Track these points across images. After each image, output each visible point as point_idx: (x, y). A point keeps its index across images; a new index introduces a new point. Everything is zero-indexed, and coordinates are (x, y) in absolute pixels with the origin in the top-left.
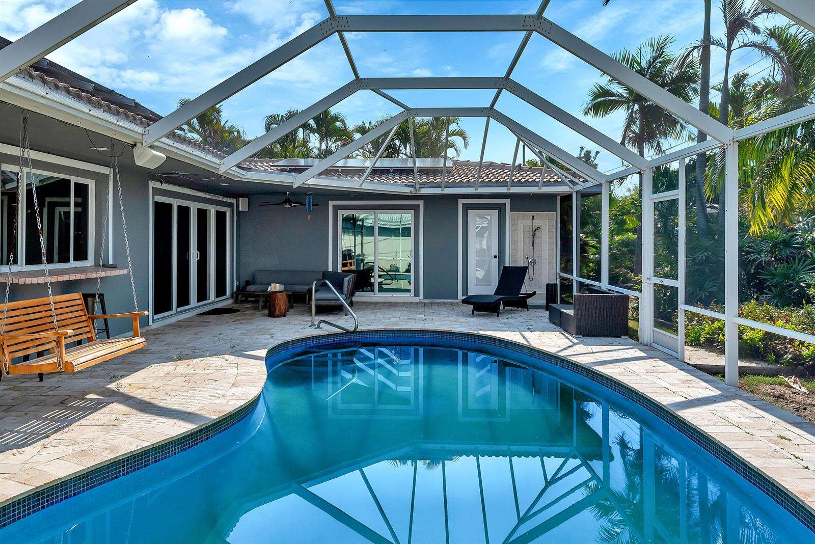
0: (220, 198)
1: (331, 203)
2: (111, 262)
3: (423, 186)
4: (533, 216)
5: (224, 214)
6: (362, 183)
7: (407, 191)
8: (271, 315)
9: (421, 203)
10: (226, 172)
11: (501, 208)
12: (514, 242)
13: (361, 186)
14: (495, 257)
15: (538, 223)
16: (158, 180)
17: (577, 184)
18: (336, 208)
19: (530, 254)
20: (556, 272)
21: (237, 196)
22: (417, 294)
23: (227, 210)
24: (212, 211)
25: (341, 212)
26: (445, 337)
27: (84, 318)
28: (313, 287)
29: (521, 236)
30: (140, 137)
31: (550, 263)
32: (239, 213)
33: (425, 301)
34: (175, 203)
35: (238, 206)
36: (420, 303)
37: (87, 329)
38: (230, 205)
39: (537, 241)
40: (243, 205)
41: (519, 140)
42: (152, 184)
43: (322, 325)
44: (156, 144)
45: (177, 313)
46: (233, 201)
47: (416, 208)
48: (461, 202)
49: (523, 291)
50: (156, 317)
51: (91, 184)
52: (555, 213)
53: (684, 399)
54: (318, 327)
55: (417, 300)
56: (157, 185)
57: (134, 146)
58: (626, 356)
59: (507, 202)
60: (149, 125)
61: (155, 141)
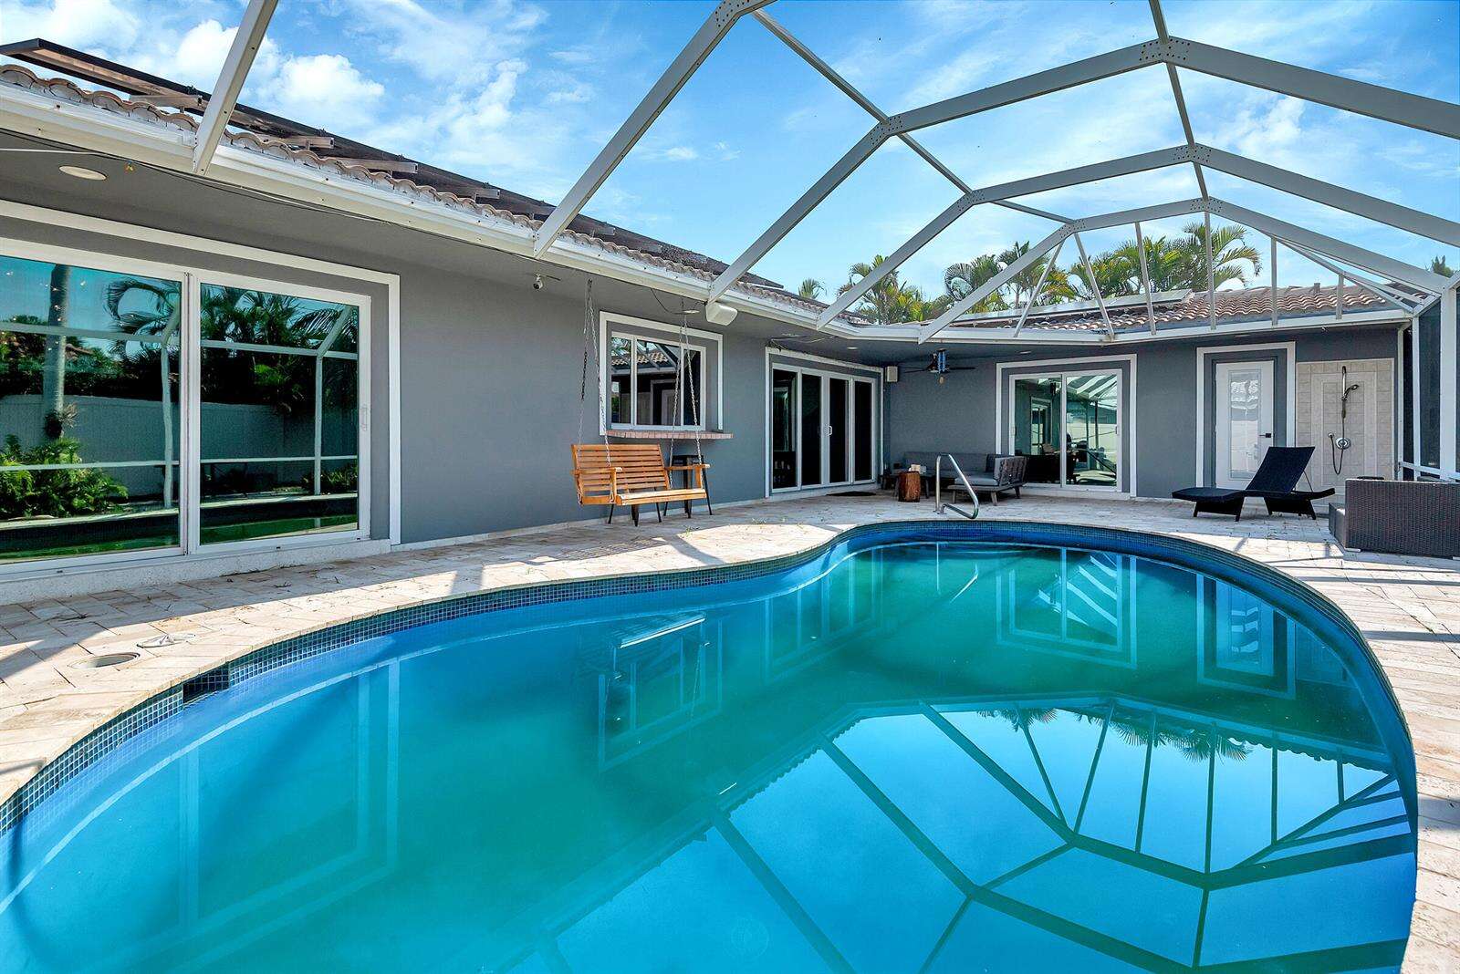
0: (861, 367)
1: (1000, 366)
2: (721, 428)
3: (1123, 331)
4: (1344, 368)
5: (869, 386)
6: (1018, 333)
7: (1094, 339)
8: (902, 498)
9: (1133, 358)
10: (823, 327)
11: (1278, 359)
12: (1304, 411)
13: (1016, 336)
14: (1268, 436)
15: (1353, 378)
16: (775, 346)
17: (1416, 304)
18: (1006, 372)
19: (1336, 430)
20: (1396, 461)
21: (884, 365)
22: (1126, 489)
23: (873, 381)
24: (851, 381)
25: (1013, 378)
26: (1119, 538)
27: (660, 468)
28: (938, 464)
29: (1318, 401)
30: (706, 293)
31: (1380, 445)
32: (887, 385)
33: (1138, 499)
34: (800, 371)
35: (885, 377)
36: (1133, 503)
37: (661, 479)
38: (876, 375)
39: (1351, 409)
40: (892, 374)
41: (1274, 240)
42: (768, 351)
43: (946, 510)
44: (722, 297)
45: (801, 490)
46: (881, 370)
47: (1125, 366)
48: (1201, 352)
49: (1300, 487)
50: (774, 491)
51: (703, 351)
52: (1393, 359)
53: (1428, 631)
54: (942, 512)
55: (1126, 497)
56: (775, 351)
57: (705, 303)
58: (1412, 578)
59: (1290, 347)
60: (713, 280)
61: (720, 295)
